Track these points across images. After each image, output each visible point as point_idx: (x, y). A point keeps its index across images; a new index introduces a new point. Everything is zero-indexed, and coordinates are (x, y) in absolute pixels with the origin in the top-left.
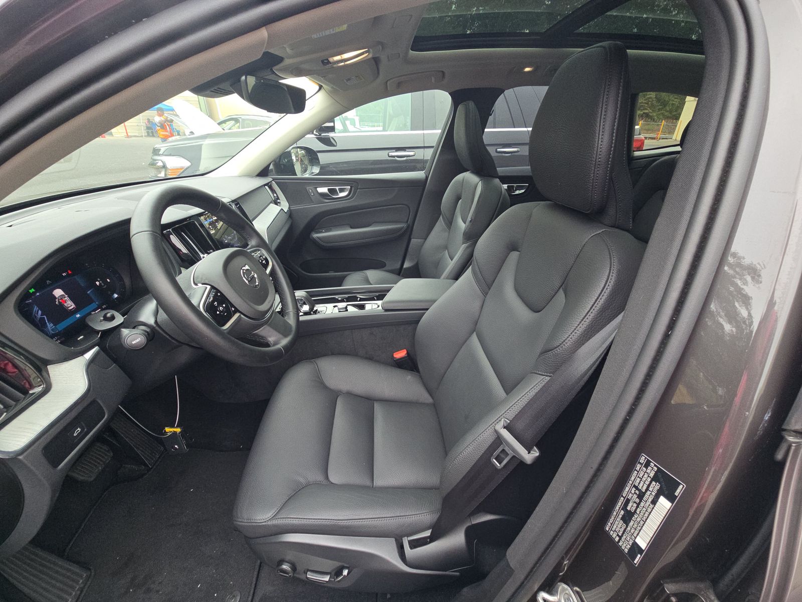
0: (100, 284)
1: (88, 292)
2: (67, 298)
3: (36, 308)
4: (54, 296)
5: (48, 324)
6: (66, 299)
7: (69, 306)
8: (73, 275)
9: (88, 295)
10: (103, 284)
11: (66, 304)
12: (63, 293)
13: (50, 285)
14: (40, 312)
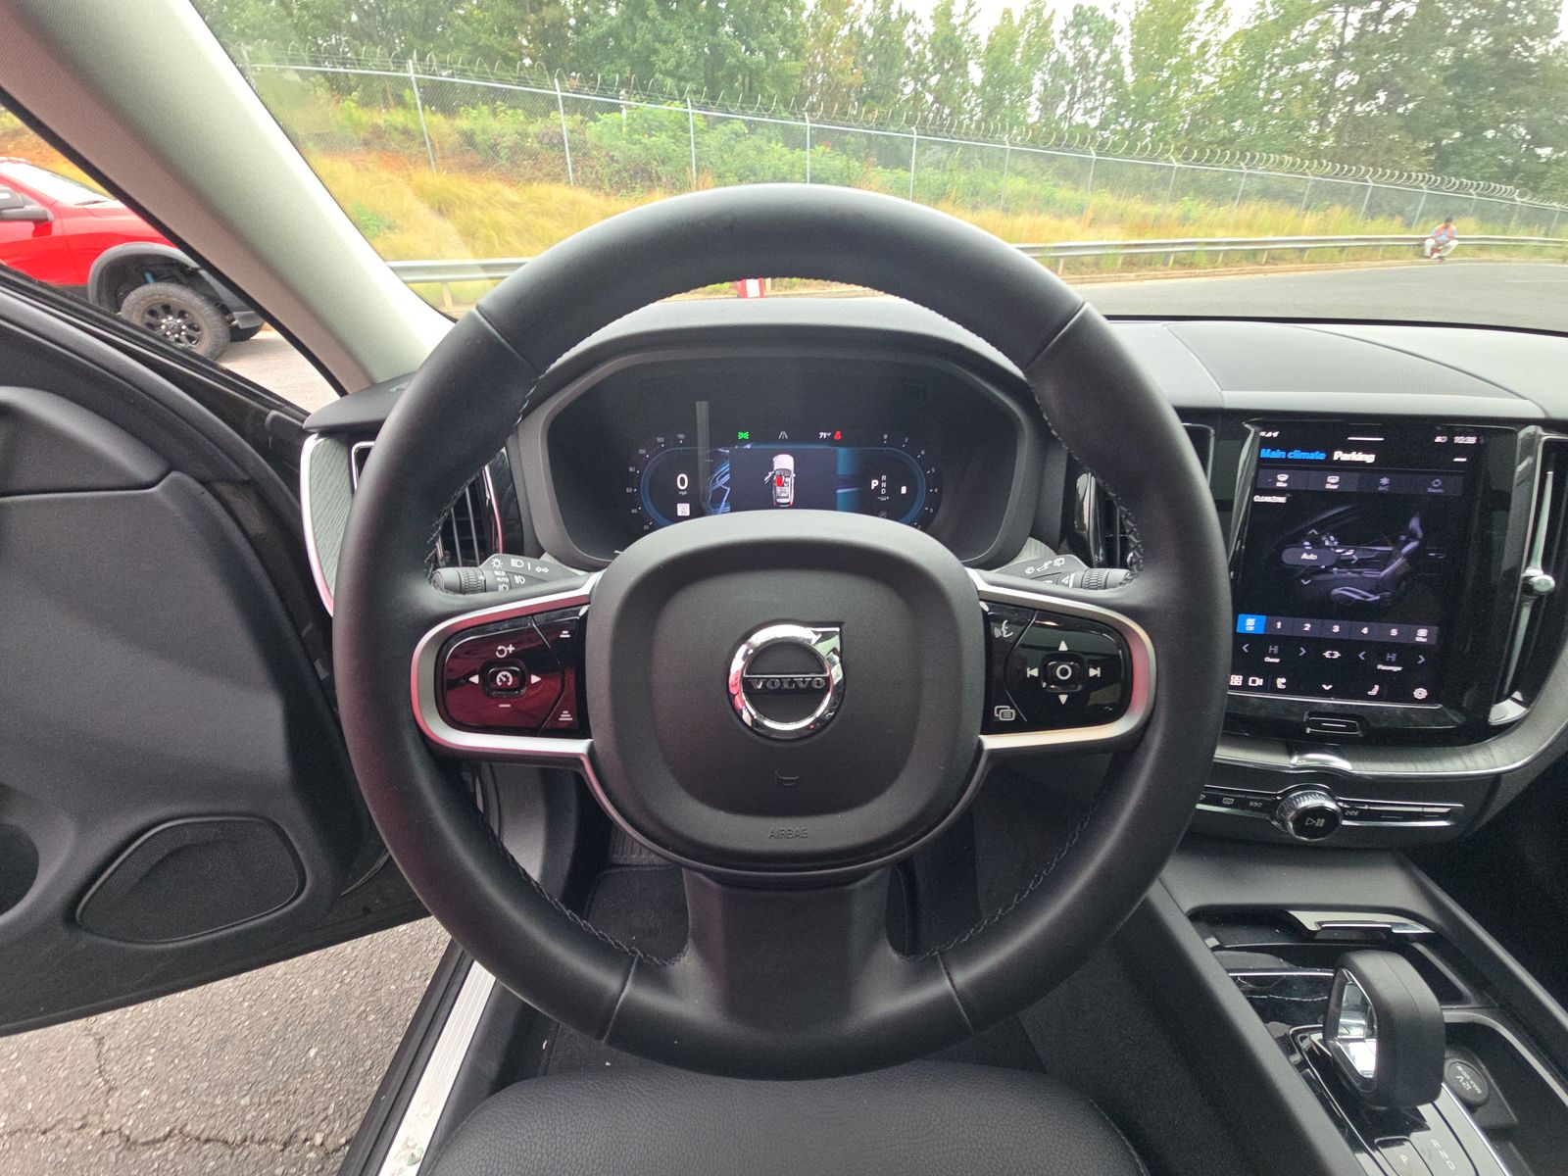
0: (879, 487)
1: (839, 491)
2: (790, 480)
3: (726, 468)
4: (772, 462)
5: (724, 503)
6: (788, 480)
7: (783, 495)
8: (838, 443)
9: (836, 495)
10: (883, 491)
11: (778, 489)
12: (792, 468)
13: (783, 441)
14: (727, 478)
